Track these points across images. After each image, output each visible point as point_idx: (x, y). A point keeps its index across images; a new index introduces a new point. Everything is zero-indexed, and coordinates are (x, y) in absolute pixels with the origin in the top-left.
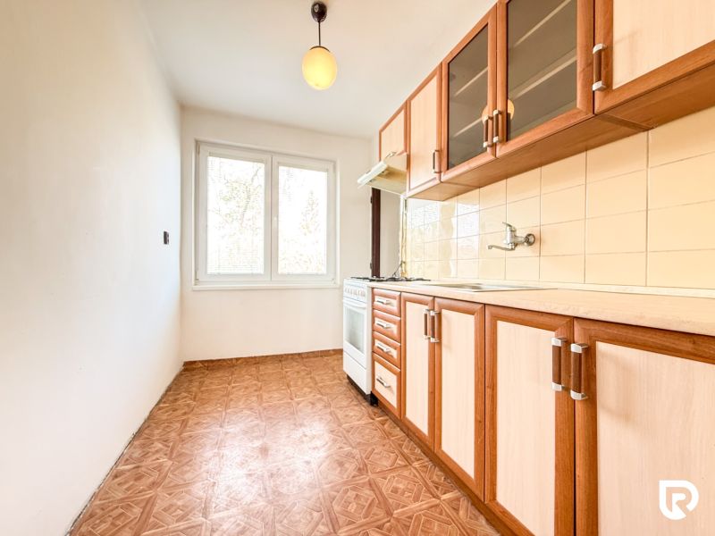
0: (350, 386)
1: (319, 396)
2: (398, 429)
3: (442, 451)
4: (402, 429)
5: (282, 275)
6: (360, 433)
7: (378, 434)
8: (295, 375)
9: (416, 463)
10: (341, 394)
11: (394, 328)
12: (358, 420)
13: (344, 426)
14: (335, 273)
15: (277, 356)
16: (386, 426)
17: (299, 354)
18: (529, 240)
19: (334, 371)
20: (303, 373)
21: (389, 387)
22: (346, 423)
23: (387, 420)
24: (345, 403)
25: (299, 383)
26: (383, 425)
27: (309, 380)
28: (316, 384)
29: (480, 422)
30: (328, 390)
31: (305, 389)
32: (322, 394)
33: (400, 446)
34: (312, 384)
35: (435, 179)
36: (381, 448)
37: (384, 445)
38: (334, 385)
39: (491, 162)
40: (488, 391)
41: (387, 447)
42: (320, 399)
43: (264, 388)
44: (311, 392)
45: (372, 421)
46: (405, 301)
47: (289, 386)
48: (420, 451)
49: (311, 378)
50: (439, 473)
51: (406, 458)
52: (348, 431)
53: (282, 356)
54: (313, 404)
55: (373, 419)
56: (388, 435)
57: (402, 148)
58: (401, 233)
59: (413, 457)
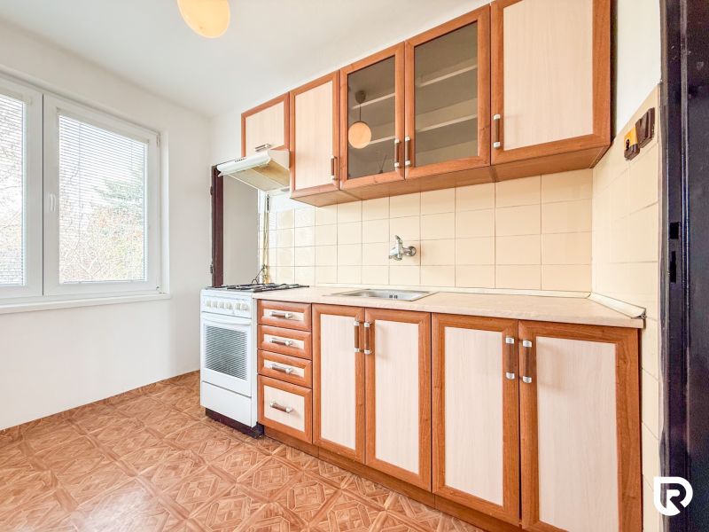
0: (214, 423)
1: (177, 454)
2: (303, 454)
3: (378, 460)
4: (307, 453)
5: (69, 285)
6: (265, 479)
7: (285, 470)
8: (115, 436)
9: (343, 484)
10: (207, 438)
11: (301, 344)
12: (252, 464)
13: (238, 479)
14: (161, 279)
15: (59, 415)
16: (288, 456)
17: (105, 402)
18: (412, 251)
19: (179, 410)
20: (128, 428)
21: (292, 411)
22: (239, 474)
23: (285, 449)
24: (221, 449)
25: (131, 445)
26: (284, 456)
27: (146, 435)
28: (161, 438)
29: (427, 420)
30: (186, 440)
31: (147, 451)
32: (180, 449)
33: (317, 472)
34: (155, 441)
35: (332, 185)
36: (299, 485)
37: (300, 481)
38: (191, 429)
39: (398, 181)
40: (436, 391)
41: (304, 481)
42: (181, 458)
43: (61, 478)
44: (159, 453)
45: (269, 457)
46: (319, 314)
47: (114, 457)
48: (338, 470)
49: (147, 431)
50: (368, 483)
51: (331, 484)
52: (250, 484)
53: (71, 412)
54: (175, 468)
55: (269, 455)
56: (296, 467)
57: (281, 141)
58: (261, 235)
59: (336, 479)
